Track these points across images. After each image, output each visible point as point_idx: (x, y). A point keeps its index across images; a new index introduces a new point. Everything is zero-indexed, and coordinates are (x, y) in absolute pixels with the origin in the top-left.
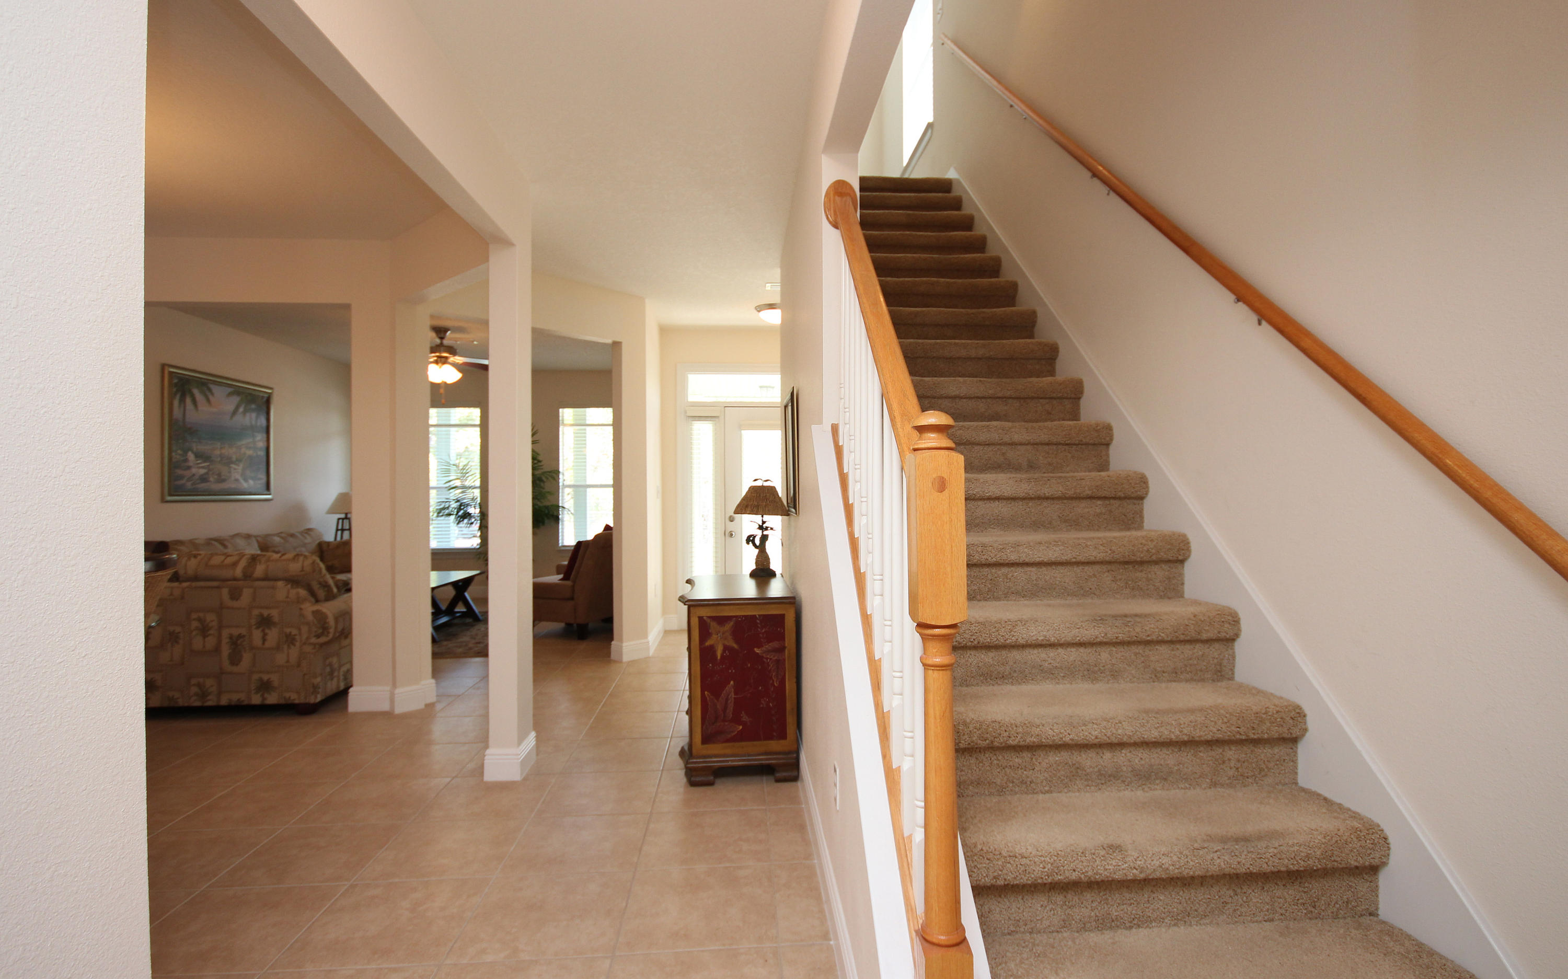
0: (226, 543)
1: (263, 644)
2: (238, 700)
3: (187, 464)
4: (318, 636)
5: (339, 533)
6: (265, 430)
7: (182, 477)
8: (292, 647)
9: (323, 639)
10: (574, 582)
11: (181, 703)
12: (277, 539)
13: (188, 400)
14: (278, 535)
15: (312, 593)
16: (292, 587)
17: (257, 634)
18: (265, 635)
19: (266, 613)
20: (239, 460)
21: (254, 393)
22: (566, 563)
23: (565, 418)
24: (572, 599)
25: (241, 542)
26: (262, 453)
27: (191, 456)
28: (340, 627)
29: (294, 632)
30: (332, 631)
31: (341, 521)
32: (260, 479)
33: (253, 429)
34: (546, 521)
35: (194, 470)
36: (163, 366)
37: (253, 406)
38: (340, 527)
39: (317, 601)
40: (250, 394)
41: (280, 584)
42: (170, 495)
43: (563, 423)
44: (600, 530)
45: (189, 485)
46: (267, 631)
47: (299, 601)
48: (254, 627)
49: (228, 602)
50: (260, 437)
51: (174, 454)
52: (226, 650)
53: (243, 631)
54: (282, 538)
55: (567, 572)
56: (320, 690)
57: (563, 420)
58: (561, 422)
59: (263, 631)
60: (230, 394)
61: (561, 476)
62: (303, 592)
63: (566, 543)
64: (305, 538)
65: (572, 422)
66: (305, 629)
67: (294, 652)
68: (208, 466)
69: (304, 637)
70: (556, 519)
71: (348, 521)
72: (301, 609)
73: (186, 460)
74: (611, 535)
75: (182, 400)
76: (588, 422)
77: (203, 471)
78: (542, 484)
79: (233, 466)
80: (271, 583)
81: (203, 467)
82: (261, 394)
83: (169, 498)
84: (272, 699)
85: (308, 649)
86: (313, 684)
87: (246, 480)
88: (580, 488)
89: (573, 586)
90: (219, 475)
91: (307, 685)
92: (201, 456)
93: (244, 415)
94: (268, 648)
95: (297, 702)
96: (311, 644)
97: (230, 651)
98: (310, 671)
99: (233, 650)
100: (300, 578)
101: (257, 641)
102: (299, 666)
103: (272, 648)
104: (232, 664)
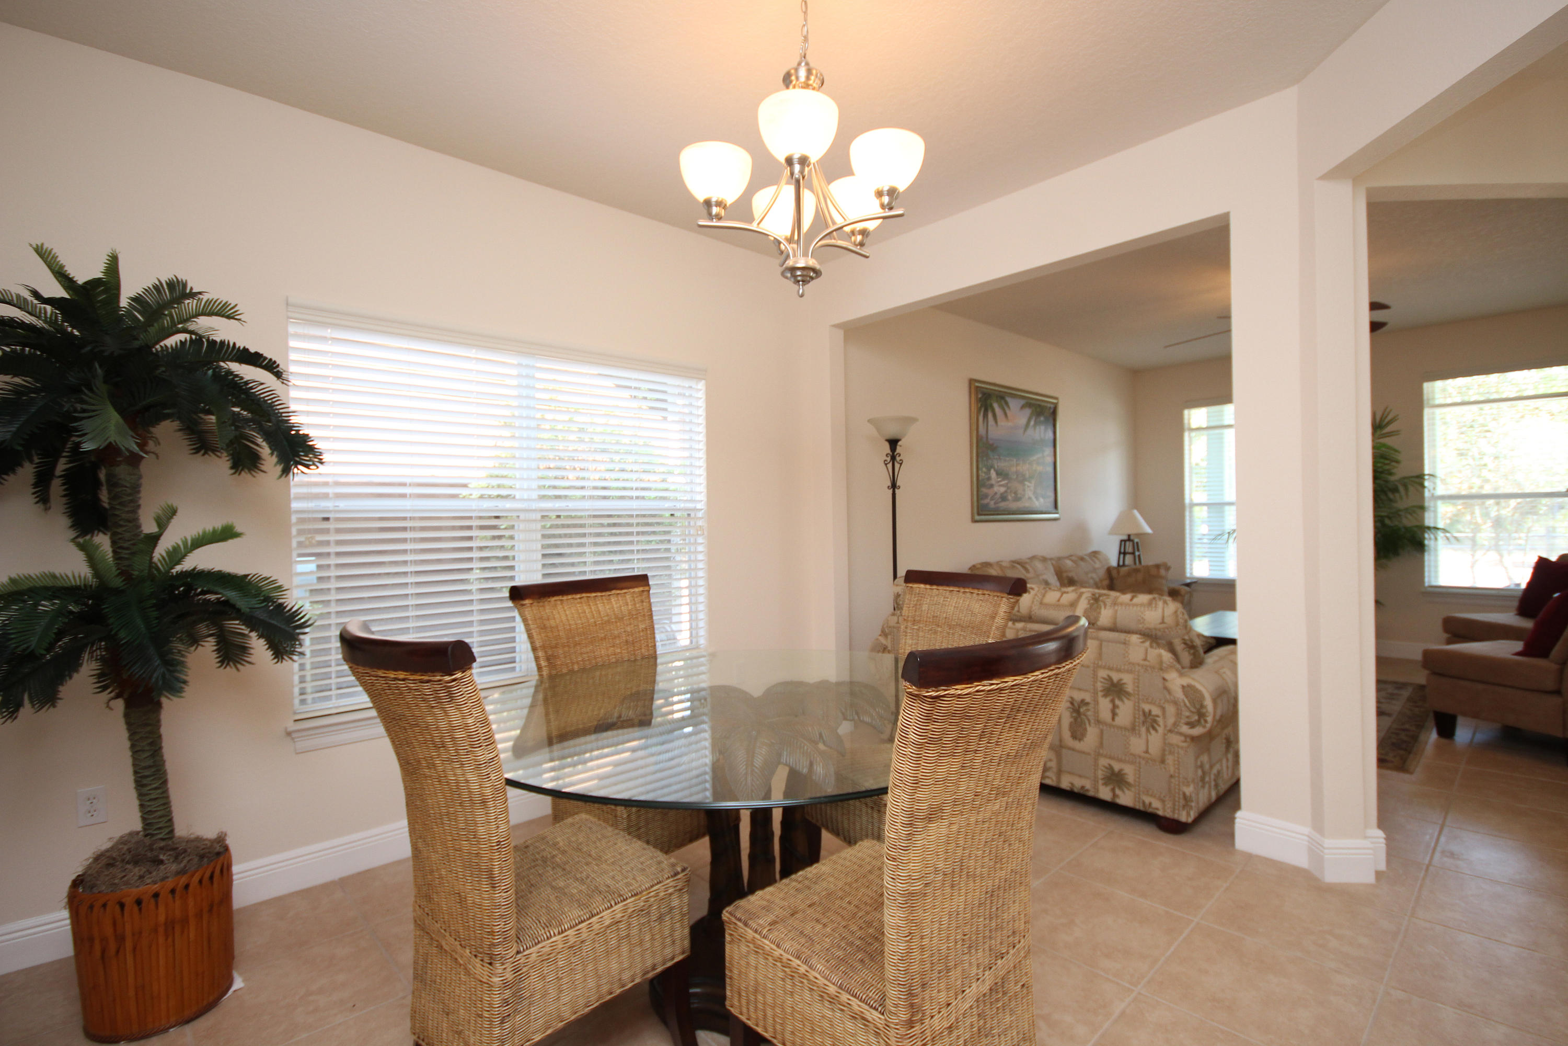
0: (1028, 566)
1: (1113, 719)
2: (1083, 787)
4: (1192, 725)
5: (1122, 556)
6: (1052, 444)
7: (986, 496)
8: (1153, 732)
9: (1197, 731)
10: (1562, 664)
13: (990, 415)
15: (1175, 656)
16: (1151, 646)
17: (1105, 704)
18: (1115, 707)
19: (1116, 677)
21: (1043, 404)
23: (1434, 397)
25: (1039, 565)
26: (1051, 469)
28: (1222, 714)
29: (1156, 711)
30: (1209, 719)
31: (1123, 543)
32: (1049, 497)
33: (1042, 443)
36: (970, 381)
37: (1042, 419)
38: (1122, 551)
39: (1182, 668)
40: (1040, 406)
41: (1135, 638)
42: (979, 514)
43: (1431, 403)
45: (992, 504)
46: (1117, 702)
47: (1163, 668)
48: (1102, 694)
50: (1048, 453)
51: (980, 472)
52: (1066, 717)
53: (1088, 697)
54: (1072, 561)
56: (1193, 804)
57: (1430, 400)
58: (1426, 404)
59: (1112, 701)
60: (1023, 407)
61: (1428, 483)
62: (1167, 656)
64: (1095, 563)
65: (1453, 402)
66: (1171, 710)
67: (1155, 740)
69: (1171, 721)
70: (1420, 545)
71: (1131, 543)
72: (1164, 679)
73: (989, 479)
77: (1002, 489)
79: (1027, 483)
80: (1122, 636)
82: (1049, 405)
84: (1126, 799)
85: (1175, 739)
86: (1184, 794)
87: (1037, 499)
89: (1561, 671)
90: (1015, 493)
91: (1177, 791)
92: (1001, 474)
93: (1035, 429)
94: (1120, 728)
95: (1160, 813)
96: (1181, 734)
97: (1072, 720)
98: (1179, 773)
99: (1076, 719)
100: (1159, 634)
101: (1105, 714)
102: (1163, 761)
103: (1126, 729)
104: (1074, 737)
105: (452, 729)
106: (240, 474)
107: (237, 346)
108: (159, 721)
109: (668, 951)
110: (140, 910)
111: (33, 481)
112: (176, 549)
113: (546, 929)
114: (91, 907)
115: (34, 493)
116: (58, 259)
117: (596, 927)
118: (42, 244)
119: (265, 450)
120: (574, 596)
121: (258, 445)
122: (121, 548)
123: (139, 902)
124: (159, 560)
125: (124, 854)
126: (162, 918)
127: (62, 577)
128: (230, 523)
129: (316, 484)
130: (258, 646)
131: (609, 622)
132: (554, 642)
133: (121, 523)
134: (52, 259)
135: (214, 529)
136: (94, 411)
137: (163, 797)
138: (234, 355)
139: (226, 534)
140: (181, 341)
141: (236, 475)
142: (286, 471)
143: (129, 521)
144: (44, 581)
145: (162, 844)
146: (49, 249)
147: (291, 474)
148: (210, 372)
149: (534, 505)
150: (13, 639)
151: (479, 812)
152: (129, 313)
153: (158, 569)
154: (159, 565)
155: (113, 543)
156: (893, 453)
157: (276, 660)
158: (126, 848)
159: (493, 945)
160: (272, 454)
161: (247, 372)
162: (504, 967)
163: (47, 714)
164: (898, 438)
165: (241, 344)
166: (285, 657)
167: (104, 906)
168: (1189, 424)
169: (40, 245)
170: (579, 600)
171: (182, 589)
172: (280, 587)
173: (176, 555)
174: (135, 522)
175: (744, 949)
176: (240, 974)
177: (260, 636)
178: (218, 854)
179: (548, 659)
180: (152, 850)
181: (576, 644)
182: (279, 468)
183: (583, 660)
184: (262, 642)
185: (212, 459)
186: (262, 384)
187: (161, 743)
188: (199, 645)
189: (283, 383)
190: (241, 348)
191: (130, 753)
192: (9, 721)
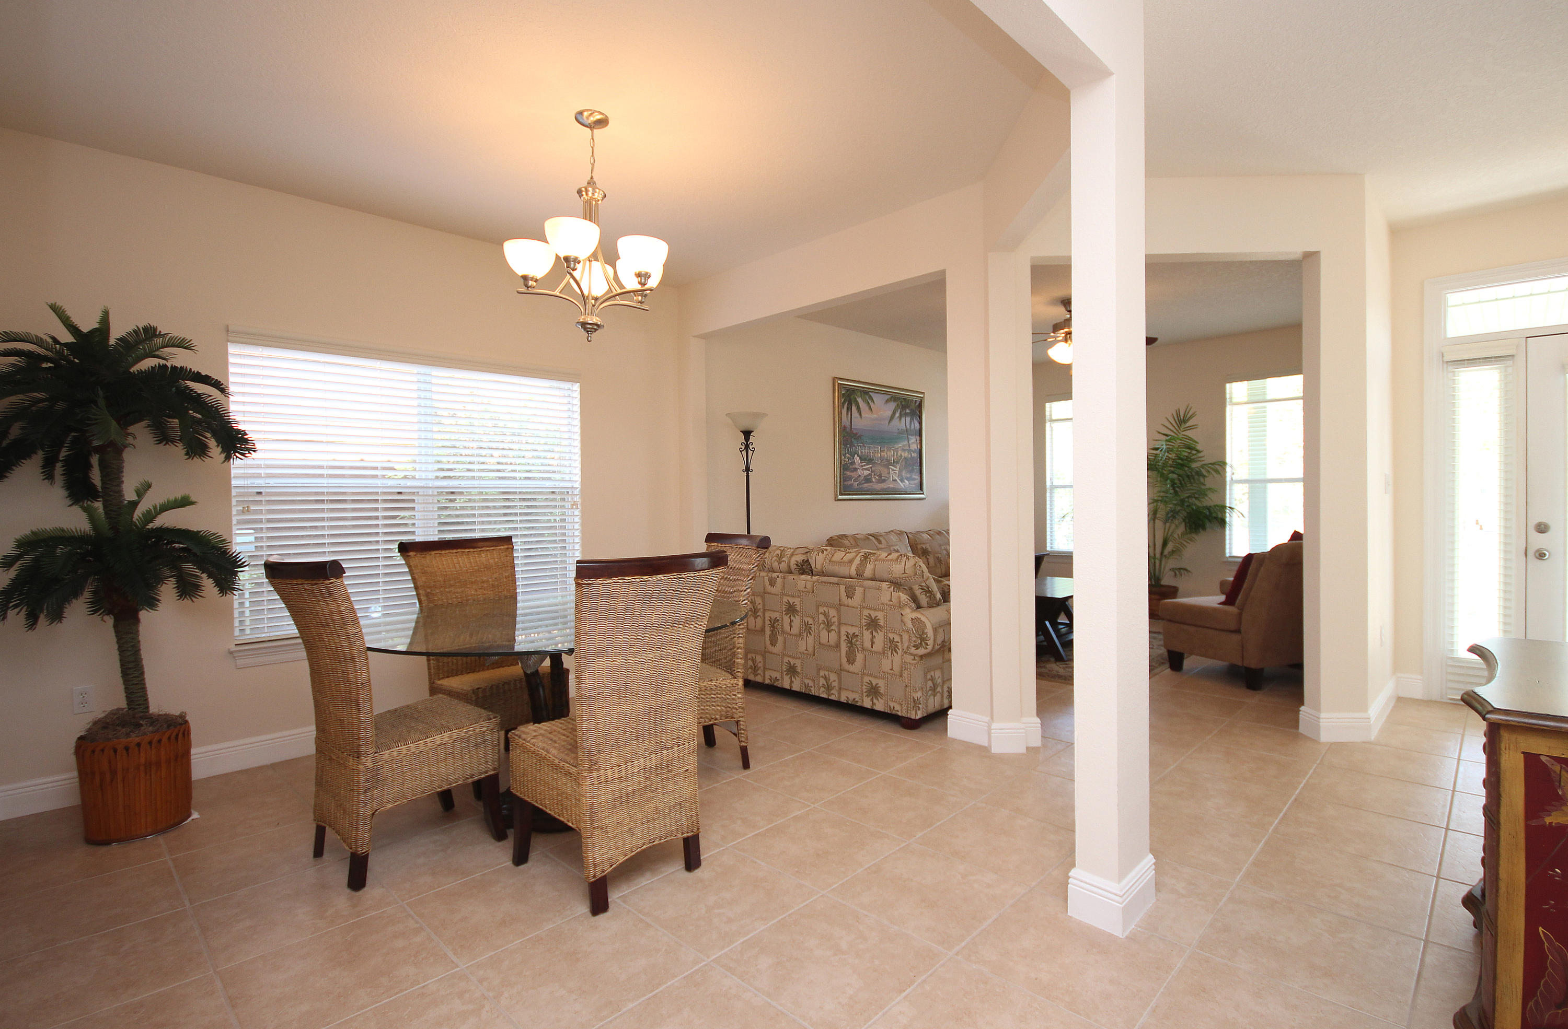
1: (872, 646)
2: (854, 699)
3: (854, 466)
4: (917, 647)
6: (917, 433)
7: (850, 478)
8: (895, 654)
9: (921, 651)
10: (1241, 609)
11: (814, 692)
12: (926, 536)
13: (854, 408)
14: (926, 532)
15: (914, 599)
16: (895, 590)
17: (867, 635)
18: (873, 637)
19: (873, 615)
20: (896, 462)
21: (908, 398)
22: (1232, 579)
23: (1234, 396)
24: (1238, 631)
26: (916, 455)
27: (857, 459)
28: (939, 640)
29: (897, 639)
30: (930, 642)
32: (914, 479)
33: (907, 432)
34: (1208, 525)
35: (859, 472)
36: (834, 379)
37: (908, 411)
39: (919, 607)
40: (905, 399)
41: (885, 585)
42: (842, 494)
43: (1231, 401)
44: (1285, 538)
45: (856, 485)
46: (875, 633)
47: (901, 606)
48: (865, 628)
49: (845, 600)
50: (913, 439)
51: (843, 457)
52: (844, 647)
53: (857, 631)
55: (1232, 593)
57: (1231, 398)
58: (1228, 400)
59: (872, 633)
60: (887, 401)
61: (1228, 469)
62: (904, 597)
63: (1235, 554)
65: (1246, 400)
66: (905, 637)
67: (897, 660)
68: (871, 467)
69: (906, 645)
70: (1222, 523)
72: (903, 615)
73: (854, 463)
74: (1300, 547)
75: (849, 409)
76: (1268, 398)
77: (867, 473)
78: (1202, 480)
79: (891, 467)
80: (878, 583)
81: (866, 469)
82: (914, 399)
83: (840, 497)
84: (880, 706)
85: (908, 659)
87: (902, 481)
88: (1258, 485)
89: (1240, 614)
90: (880, 476)
91: (909, 696)
92: (866, 459)
93: (900, 419)
94: (876, 653)
95: (899, 714)
96: (911, 654)
97: (847, 649)
98: (911, 683)
99: (849, 648)
100: (903, 581)
101: (867, 644)
102: (901, 676)
103: (879, 653)
104: (849, 662)
105: (331, 614)
106: (193, 459)
107: (193, 370)
108: (138, 631)
109: (483, 768)
110: (128, 754)
111: (41, 464)
112: (149, 512)
113: (396, 743)
114: (93, 752)
115: (42, 473)
116: (66, 313)
117: (430, 744)
118: (56, 303)
119: (212, 443)
120: (451, 551)
121: (206, 438)
122: (111, 510)
123: (127, 749)
124: (137, 519)
125: (114, 720)
126: (143, 760)
127: (68, 531)
128: (187, 494)
129: (252, 467)
130: (208, 584)
131: (479, 571)
132: (432, 584)
133: (111, 493)
134: (61, 313)
135: (175, 498)
136: (96, 420)
137: (141, 684)
138: (190, 377)
139: (184, 502)
140: (152, 367)
141: (190, 460)
142: (228, 458)
143: (116, 493)
144: (56, 534)
145: (142, 714)
146: (60, 306)
147: (232, 459)
148: (174, 389)
149: (430, 484)
150: (44, 568)
151: (350, 665)
152: (115, 348)
153: (136, 526)
154: (137, 522)
155: (105, 507)
156: (747, 442)
157: (221, 594)
158: (116, 717)
159: (359, 745)
160: (218, 446)
161: (200, 388)
162: (366, 759)
163: (57, 626)
164: (752, 430)
165: (195, 369)
166: (228, 592)
167: (103, 750)
168: (1051, 415)
169: (54, 303)
170: (455, 554)
171: (153, 540)
172: (224, 540)
173: (150, 516)
174: (120, 493)
175: (518, 751)
176: (196, 810)
177: (209, 577)
178: (181, 724)
179: (427, 595)
180: (134, 718)
181: (451, 586)
182: (223, 456)
183: (456, 597)
184: (211, 581)
185: (171, 448)
186: (211, 396)
187: (140, 646)
188: (163, 583)
189: (225, 396)
190: (196, 372)
191: (118, 653)
192: (30, 631)
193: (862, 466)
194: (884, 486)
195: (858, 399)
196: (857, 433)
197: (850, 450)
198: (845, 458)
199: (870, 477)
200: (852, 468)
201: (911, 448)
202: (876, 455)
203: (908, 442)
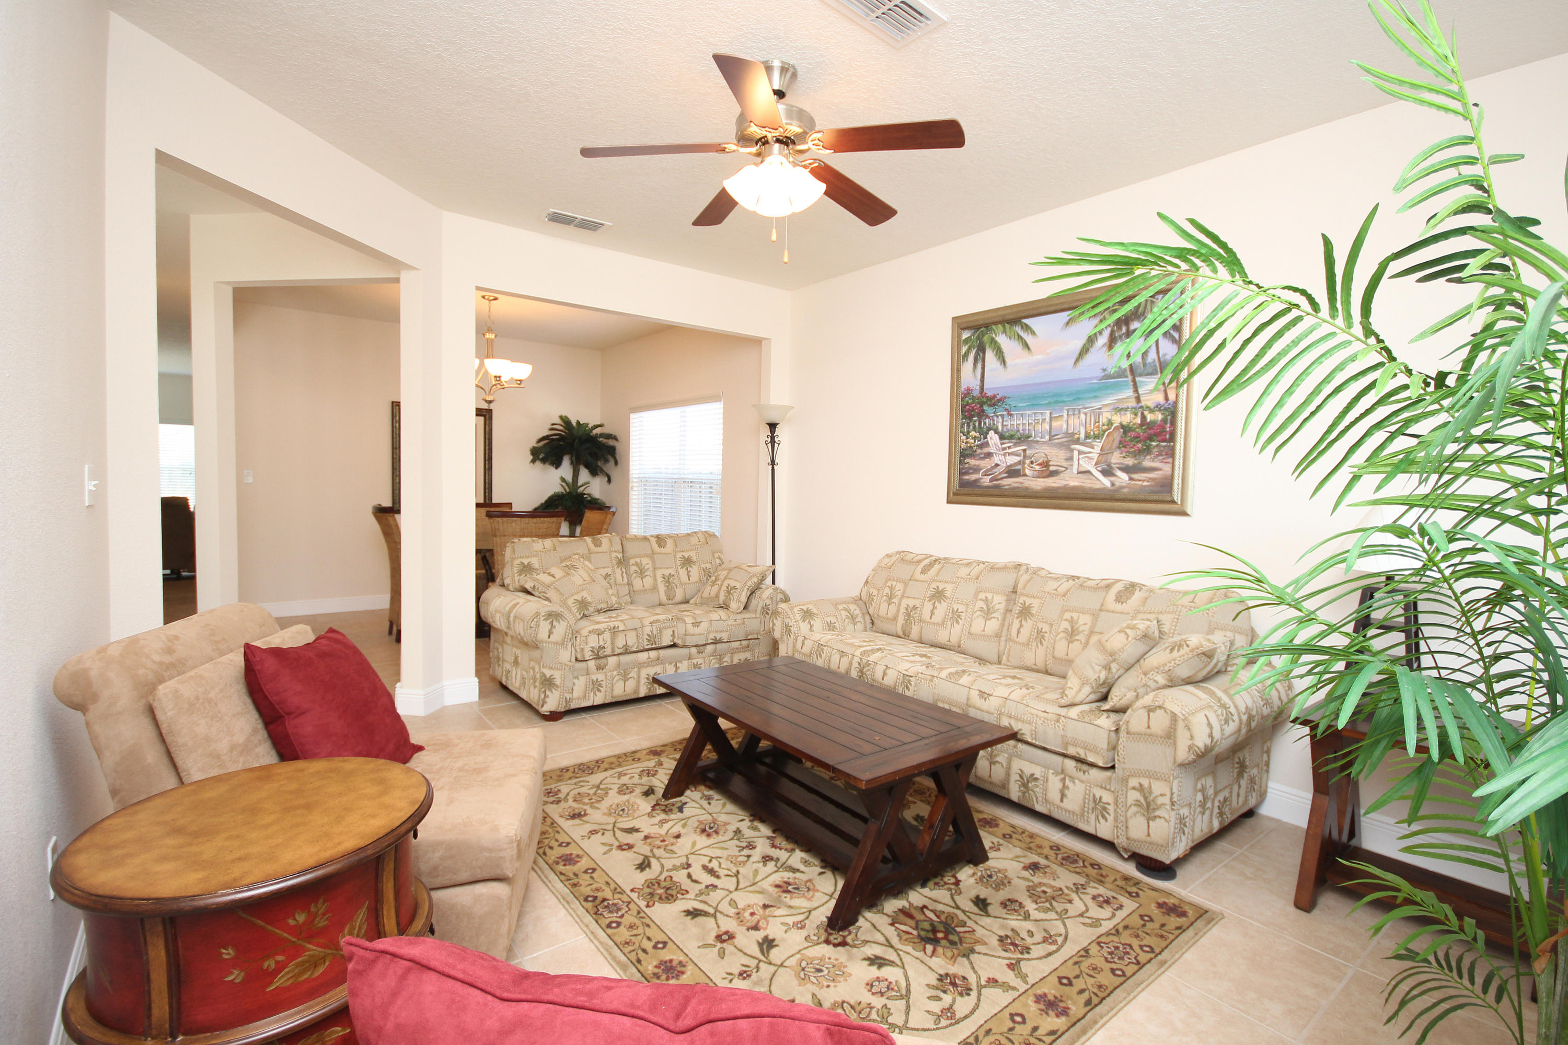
3: (986, 450)
27: (993, 438)
35: (996, 459)
68: (1024, 450)
193: (1004, 449)
194: (1052, 482)
195: (997, 339)
196: (995, 396)
197: (980, 423)
198: (967, 438)
199: (1019, 467)
200: (981, 454)
201: (1143, 403)
202: (1039, 427)
203: (1136, 390)
